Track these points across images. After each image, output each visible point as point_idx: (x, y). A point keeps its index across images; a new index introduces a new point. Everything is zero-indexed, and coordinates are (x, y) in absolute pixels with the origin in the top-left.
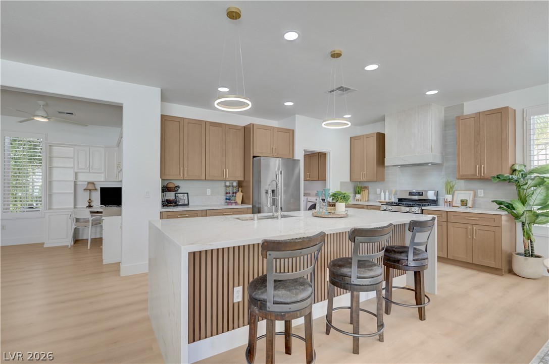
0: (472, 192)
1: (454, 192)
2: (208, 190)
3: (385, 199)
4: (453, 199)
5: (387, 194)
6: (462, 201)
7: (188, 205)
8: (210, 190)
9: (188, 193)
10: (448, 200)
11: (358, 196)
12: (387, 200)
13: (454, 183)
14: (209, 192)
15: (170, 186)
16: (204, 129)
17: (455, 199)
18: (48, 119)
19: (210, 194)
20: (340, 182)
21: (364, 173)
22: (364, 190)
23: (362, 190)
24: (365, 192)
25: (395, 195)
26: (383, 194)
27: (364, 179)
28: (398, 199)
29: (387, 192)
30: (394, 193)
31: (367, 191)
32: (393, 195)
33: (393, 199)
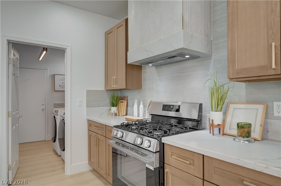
0: (261, 108)
1: (227, 107)
3: (138, 116)
4: (224, 121)
5: (141, 106)
6: (240, 126)
10: (216, 123)
11: (114, 109)
13: (226, 87)
17: (228, 120)
20: (87, 91)
21: (115, 77)
22: (122, 101)
23: (120, 101)
24: (123, 103)
25: (148, 108)
26: (136, 106)
27: (115, 86)
28: (151, 116)
29: (141, 103)
30: (148, 106)
31: (126, 102)
32: (147, 109)
33: (147, 116)
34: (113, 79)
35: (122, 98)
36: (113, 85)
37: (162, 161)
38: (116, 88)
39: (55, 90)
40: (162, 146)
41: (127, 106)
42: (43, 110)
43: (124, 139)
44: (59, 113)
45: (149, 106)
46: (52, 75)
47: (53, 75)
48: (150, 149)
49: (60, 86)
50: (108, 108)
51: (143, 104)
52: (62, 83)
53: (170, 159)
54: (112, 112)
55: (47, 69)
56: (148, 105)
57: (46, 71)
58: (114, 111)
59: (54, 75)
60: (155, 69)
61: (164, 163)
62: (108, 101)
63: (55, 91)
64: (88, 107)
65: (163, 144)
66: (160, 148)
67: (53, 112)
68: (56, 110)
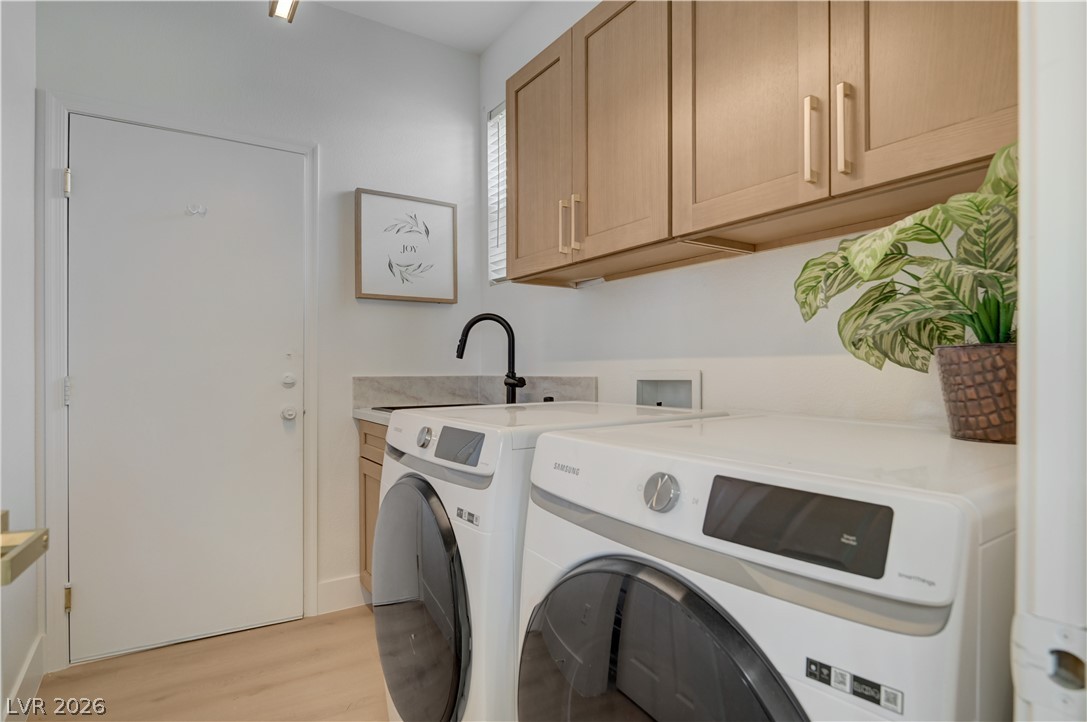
39: (365, 290)
42: (288, 419)
44: (490, 459)
46: (344, 196)
47: (350, 193)
49: (390, 266)
52: (405, 248)
55: (314, 152)
57: (306, 162)
59: (359, 192)
63: (361, 297)
67: (392, 438)
68: (437, 420)
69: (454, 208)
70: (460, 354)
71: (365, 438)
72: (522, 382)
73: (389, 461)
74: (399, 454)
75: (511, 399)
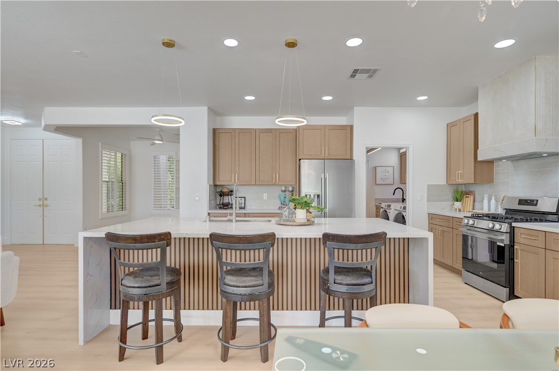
2: (264, 194)
3: (489, 210)
5: (493, 201)
7: (244, 208)
8: (266, 194)
9: (245, 198)
11: (458, 205)
12: (493, 211)
14: (265, 196)
15: (225, 190)
16: (253, 136)
18: (162, 141)
19: (266, 198)
20: (428, 185)
21: (460, 172)
22: (467, 196)
23: (465, 196)
24: (469, 198)
25: (502, 203)
26: (486, 201)
27: (460, 181)
28: (505, 210)
29: (493, 198)
30: (501, 201)
31: (472, 197)
32: (500, 203)
33: (500, 210)
34: (458, 173)
35: (468, 193)
36: (458, 179)
37: (512, 241)
38: (461, 183)
39: (377, 183)
40: (513, 229)
41: (474, 201)
43: (475, 225)
44: (392, 207)
45: (503, 201)
47: (374, 167)
48: (502, 230)
49: (381, 179)
50: (451, 203)
51: (495, 199)
53: (519, 238)
54: (456, 207)
56: (501, 199)
58: (457, 206)
59: (376, 167)
60: (511, 163)
61: (514, 242)
62: (450, 196)
64: (428, 201)
65: (514, 227)
66: (511, 230)
67: (382, 206)
68: (387, 204)
69: (393, 167)
70: (394, 194)
71: (377, 208)
72: (405, 200)
73: (381, 209)
74: (382, 208)
75: (403, 202)
